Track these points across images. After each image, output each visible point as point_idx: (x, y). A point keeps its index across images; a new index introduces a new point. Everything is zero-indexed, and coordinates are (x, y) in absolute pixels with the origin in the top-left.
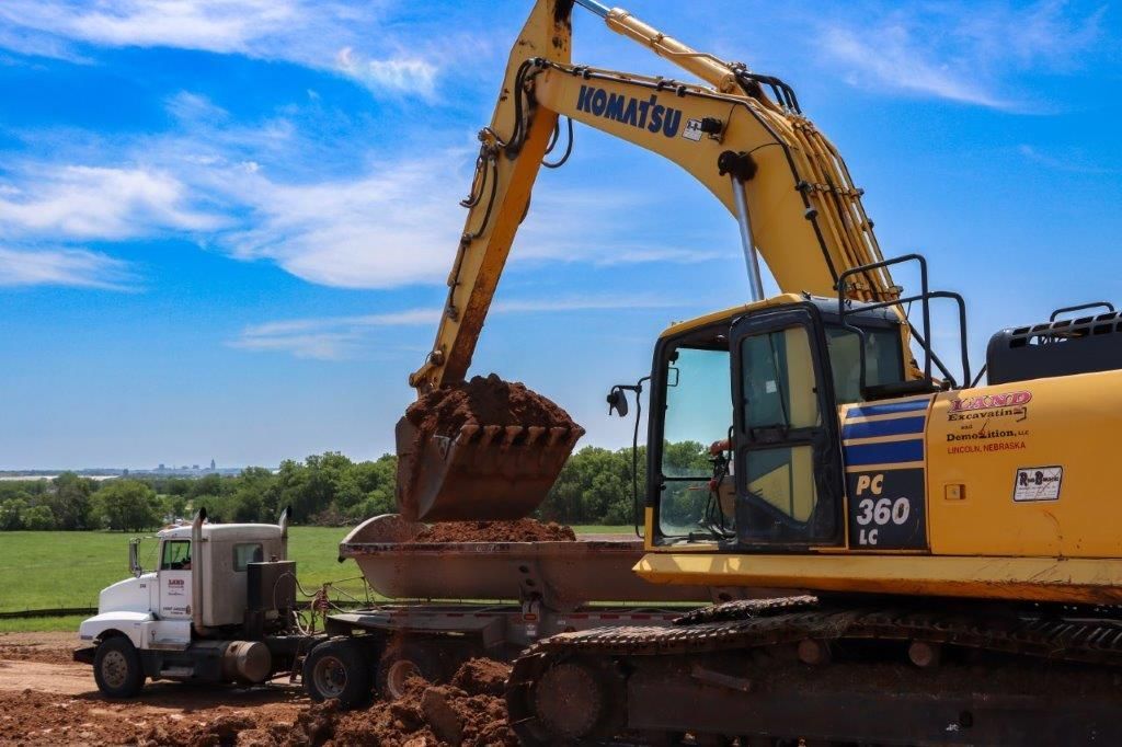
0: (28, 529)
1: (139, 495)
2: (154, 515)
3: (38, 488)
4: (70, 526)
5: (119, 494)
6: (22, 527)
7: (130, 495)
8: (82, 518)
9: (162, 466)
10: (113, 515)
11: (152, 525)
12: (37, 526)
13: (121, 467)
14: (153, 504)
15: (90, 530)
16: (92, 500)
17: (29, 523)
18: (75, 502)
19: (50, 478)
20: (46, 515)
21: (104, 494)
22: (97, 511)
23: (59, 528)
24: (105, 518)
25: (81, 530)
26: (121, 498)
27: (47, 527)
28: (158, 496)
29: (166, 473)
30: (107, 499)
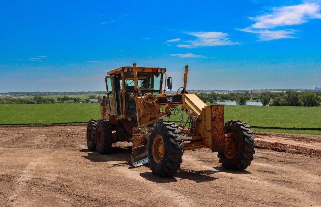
0: (281, 105)
1: (312, 96)
2: (317, 102)
3: (282, 94)
4: (292, 105)
5: (307, 96)
6: (279, 105)
7: (310, 96)
8: (296, 102)
9: (317, 88)
10: (304, 102)
11: (317, 105)
12: (284, 105)
13: (304, 88)
14: (317, 99)
15: (298, 106)
16: (299, 97)
17: (281, 104)
18: (294, 98)
19: (284, 91)
20: (286, 101)
21: (302, 96)
22: (300, 101)
23: (290, 105)
24: (302, 103)
25: (295, 106)
26: (307, 97)
27: (286, 105)
28: (318, 96)
29: (318, 90)
30: (303, 97)
